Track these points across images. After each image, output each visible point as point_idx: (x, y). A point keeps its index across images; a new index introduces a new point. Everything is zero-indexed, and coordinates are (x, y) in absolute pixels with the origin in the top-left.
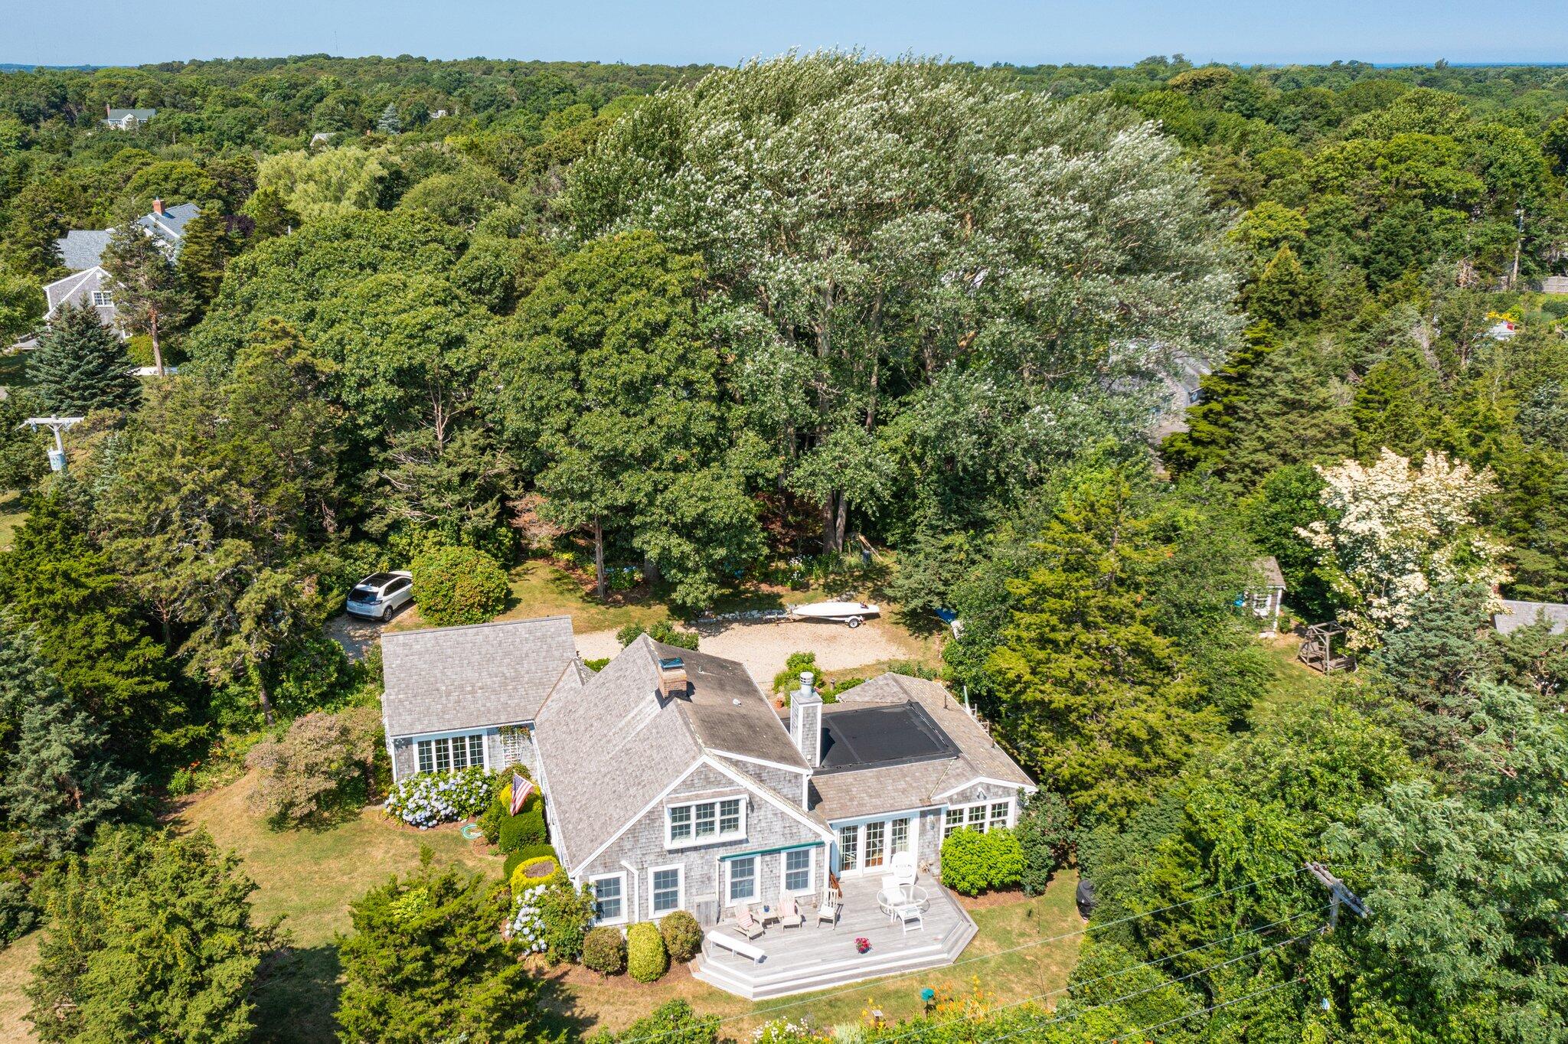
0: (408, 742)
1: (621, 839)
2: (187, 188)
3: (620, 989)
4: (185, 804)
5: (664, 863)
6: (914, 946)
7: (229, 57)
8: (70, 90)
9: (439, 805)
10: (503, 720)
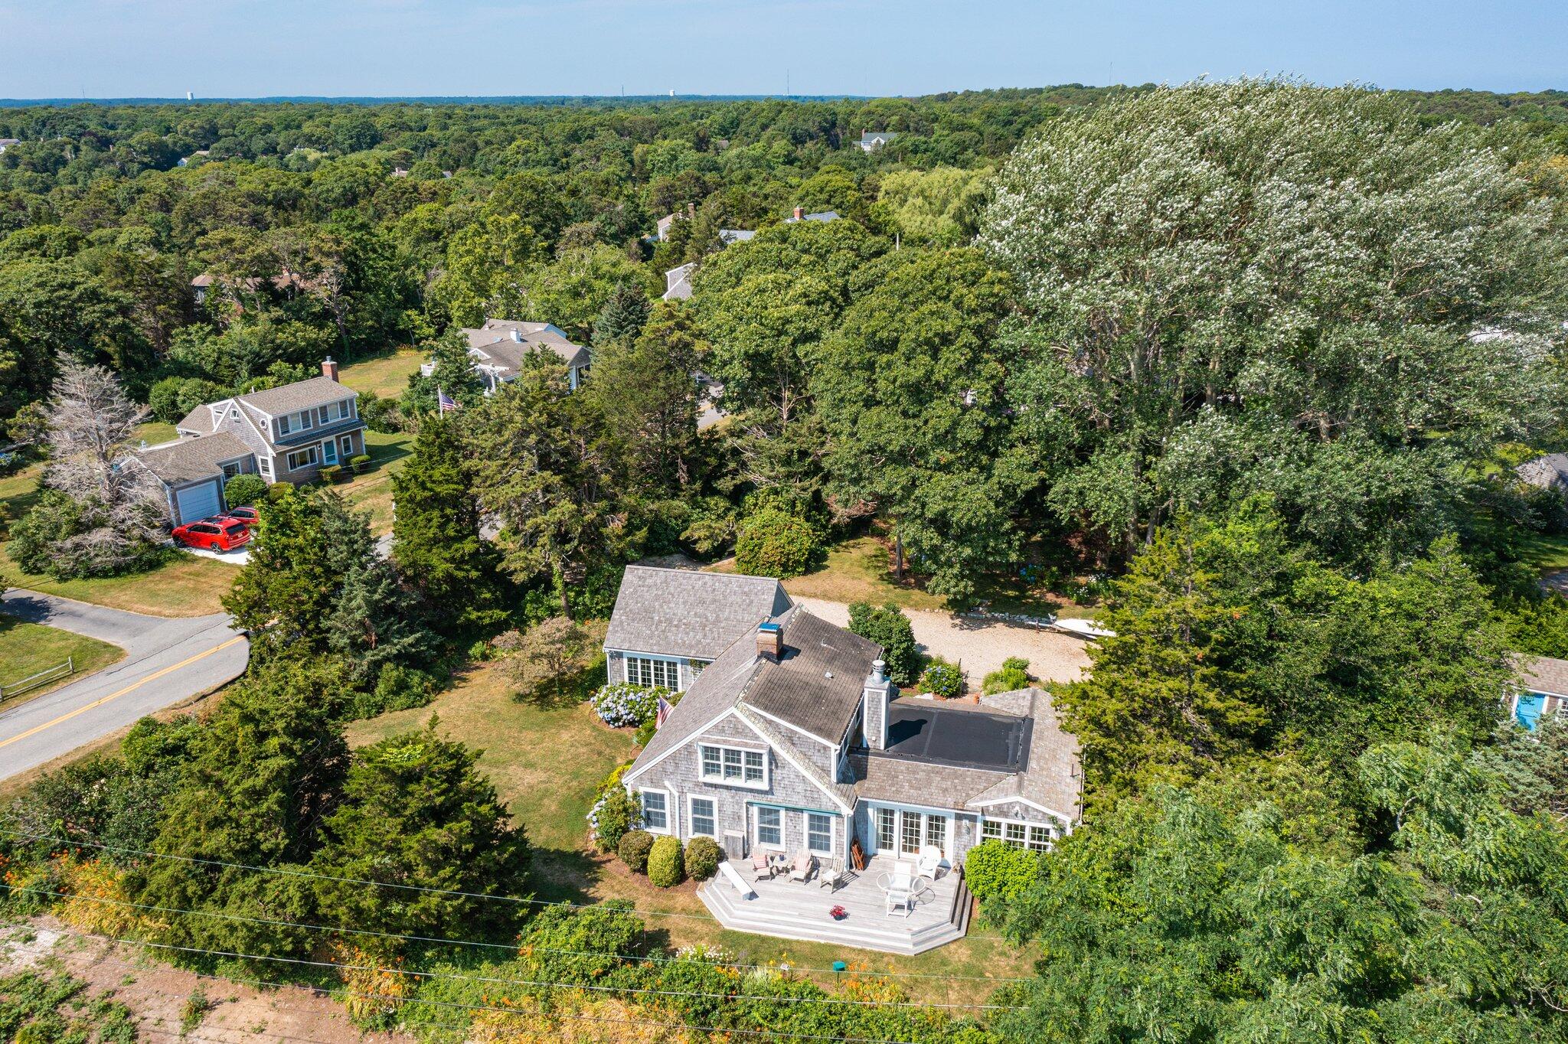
0: (620, 655)
1: (664, 761)
2: (837, 200)
3: (637, 885)
4: (477, 668)
5: (700, 793)
6: (886, 929)
7: (996, 87)
8: (840, 117)
9: (622, 711)
10: (692, 654)
